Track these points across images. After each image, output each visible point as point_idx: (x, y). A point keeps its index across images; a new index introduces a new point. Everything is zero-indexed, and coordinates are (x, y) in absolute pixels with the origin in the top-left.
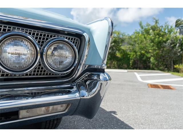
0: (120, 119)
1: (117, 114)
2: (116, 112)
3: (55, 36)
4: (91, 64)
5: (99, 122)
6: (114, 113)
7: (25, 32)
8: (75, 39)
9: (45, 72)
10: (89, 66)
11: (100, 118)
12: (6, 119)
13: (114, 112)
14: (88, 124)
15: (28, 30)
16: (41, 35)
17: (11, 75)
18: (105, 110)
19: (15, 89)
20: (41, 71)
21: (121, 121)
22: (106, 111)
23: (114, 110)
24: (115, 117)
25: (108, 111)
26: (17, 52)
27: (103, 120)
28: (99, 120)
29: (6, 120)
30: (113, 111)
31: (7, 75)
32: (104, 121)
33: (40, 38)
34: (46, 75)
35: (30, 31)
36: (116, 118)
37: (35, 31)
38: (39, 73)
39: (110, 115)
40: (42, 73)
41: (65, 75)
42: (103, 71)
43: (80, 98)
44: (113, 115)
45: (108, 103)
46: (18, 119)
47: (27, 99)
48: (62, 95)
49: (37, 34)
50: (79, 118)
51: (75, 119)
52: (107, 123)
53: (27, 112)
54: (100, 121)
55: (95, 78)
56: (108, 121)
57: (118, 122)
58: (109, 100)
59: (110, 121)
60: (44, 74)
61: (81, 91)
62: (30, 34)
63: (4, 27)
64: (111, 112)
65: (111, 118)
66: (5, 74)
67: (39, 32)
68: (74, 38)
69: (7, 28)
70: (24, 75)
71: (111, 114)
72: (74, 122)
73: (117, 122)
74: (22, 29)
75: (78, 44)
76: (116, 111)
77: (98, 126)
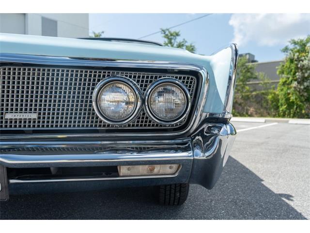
0: (296, 208)
1: (292, 200)
2: (291, 196)
3: (161, 77)
4: (215, 112)
5: (253, 207)
6: (285, 198)
7: (126, 76)
8: (188, 78)
9: (151, 122)
10: (211, 114)
11: (256, 203)
12: (107, 174)
13: (289, 197)
14: (233, 207)
15: (128, 73)
16: (143, 77)
17: (113, 126)
18: (270, 190)
19: (118, 142)
20: (146, 122)
21: (296, 212)
22: (273, 192)
23: (288, 193)
24: (287, 203)
25: (276, 193)
26: (115, 99)
27: (261, 206)
28: (255, 204)
29: (106, 176)
30: (286, 193)
31: (109, 126)
32: (263, 208)
33: (142, 81)
34: (152, 126)
35: (130, 73)
36: (288, 205)
37: (136, 74)
38: (144, 124)
39: (277, 199)
40: (148, 124)
41: (177, 127)
42: (225, 122)
43: (192, 158)
44: (284, 201)
45: (280, 180)
46: (118, 176)
47: (131, 154)
48: (175, 153)
49: (139, 77)
50: (220, 197)
51: (215, 197)
52: (268, 210)
53: (129, 169)
54: (255, 206)
55: (216, 132)
56: (269, 209)
57: (290, 213)
58: (284, 175)
59: (275, 209)
60: (149, 125)
61: (195, 151)
62: (130, 77)
63: (104, 72)
64: (281, 195)
65: (278, 205)
66: (107, 124)
67: (141, 74)
68: (186, 76)
69: (106, 74)
70: (125, 126)
71: (281, 199)
72: (212, 201)
73: (287, 213)
74: (121, 73)
75: (194, 83)
76: (293, 195)
77: (250, 213)
